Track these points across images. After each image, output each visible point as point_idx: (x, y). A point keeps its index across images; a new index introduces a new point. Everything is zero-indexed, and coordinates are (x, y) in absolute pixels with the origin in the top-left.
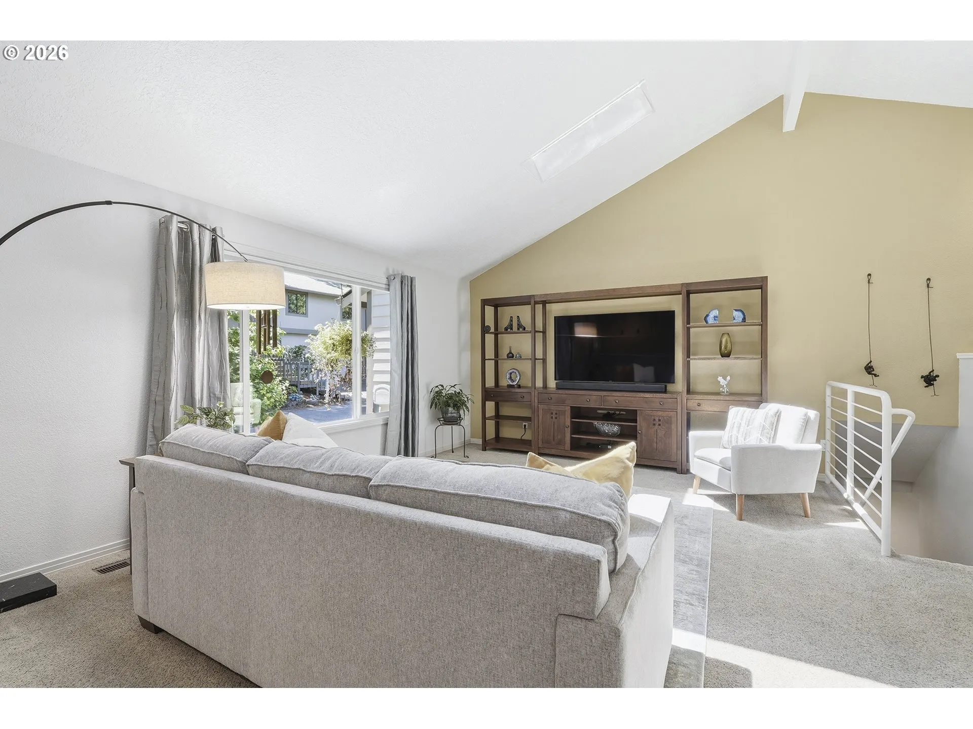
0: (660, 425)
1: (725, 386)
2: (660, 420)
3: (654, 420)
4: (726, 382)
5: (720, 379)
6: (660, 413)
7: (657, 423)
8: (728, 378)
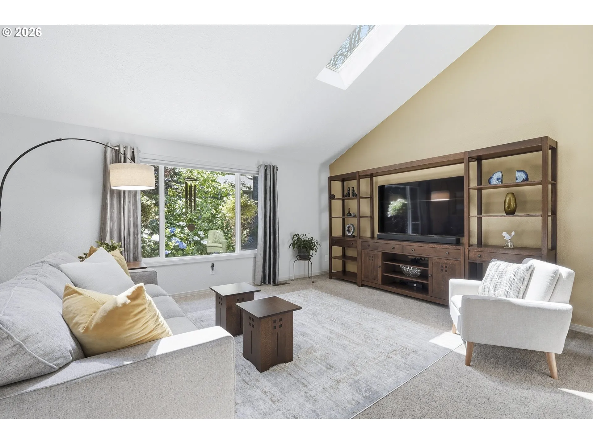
0: (446, 271)
1: (509, 241)
2: (446, 267)
3: (442, 266)
4: (510, 237)
5: (505, 234)
6: (446, 261)
7: (444, 269)
8: (513, 233)
